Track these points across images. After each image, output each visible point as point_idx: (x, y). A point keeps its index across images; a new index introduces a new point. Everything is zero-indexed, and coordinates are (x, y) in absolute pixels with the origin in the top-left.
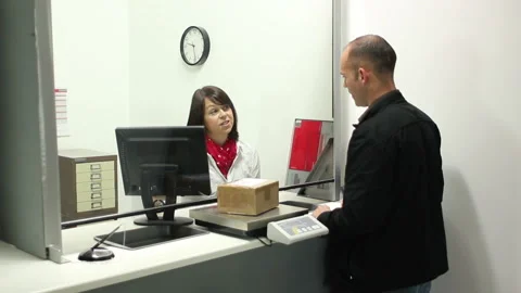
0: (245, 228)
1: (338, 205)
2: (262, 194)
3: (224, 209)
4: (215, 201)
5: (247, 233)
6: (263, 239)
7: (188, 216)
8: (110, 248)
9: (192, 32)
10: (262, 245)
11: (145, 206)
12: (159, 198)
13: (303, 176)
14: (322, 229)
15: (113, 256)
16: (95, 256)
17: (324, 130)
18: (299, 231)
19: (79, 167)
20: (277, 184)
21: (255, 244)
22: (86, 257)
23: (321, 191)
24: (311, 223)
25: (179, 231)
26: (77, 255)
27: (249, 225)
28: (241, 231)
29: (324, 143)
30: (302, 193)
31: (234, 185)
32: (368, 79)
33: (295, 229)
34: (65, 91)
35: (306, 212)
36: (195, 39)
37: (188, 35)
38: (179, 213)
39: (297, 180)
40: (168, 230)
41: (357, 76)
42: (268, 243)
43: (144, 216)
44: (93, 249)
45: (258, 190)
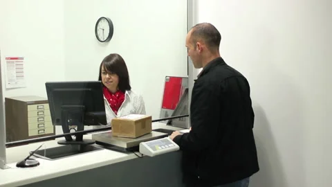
0: (125, 146)
1: (188, 131)
2: (140, 124)
3: (115, 134)
4: (110, 128)
5: (127, 149)
6: (137, 153)
7: (91, 139)
8: (37, 159)
9: (102, 20)
10: (136, 157)
11: (64, 132)
12: (73, 127)
13: (170, 112)
14: (175, 146)
15: (39, 164)
16: (26, 164)
17: (183, 83)
18: (160, 148)
19: (29, 107)
20: (150, 118)
21: (132, 156)
22: (21, 165)
23: (181, 122)
24: (168, 143)
25: (85, 148)
26: (16, 164)
27: (128, 144)
28: (123, 148)
29: (183, 91)
30: (169, 124)
31: (122, 118)
32: (202, 50)
33: (157, 147)
34: (22, 59)
35: (167, 136)
36: (104, 25)
37: (100, 23)
38: (85, 137)
39: (166, 115)
40: (79, 147)
41: (195, 48)
42: (140, 156)
43: (64, 138)
44: (25, 160)
45: (137, 122)
